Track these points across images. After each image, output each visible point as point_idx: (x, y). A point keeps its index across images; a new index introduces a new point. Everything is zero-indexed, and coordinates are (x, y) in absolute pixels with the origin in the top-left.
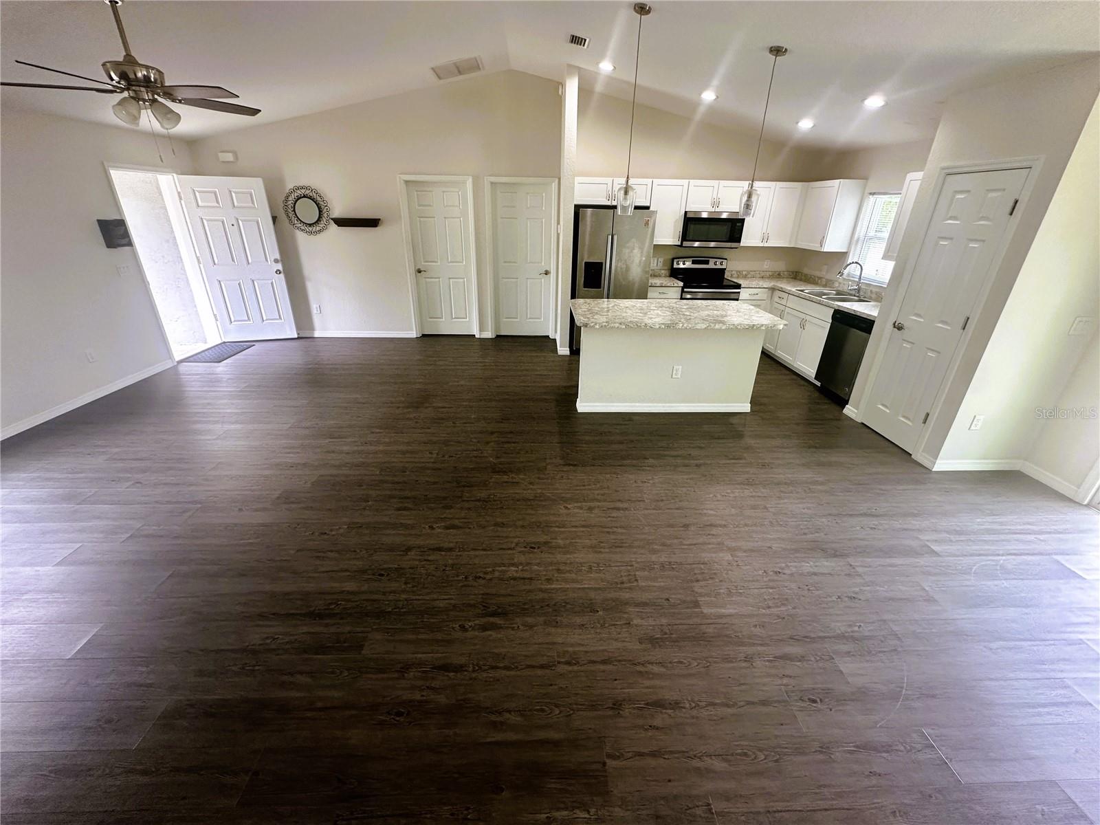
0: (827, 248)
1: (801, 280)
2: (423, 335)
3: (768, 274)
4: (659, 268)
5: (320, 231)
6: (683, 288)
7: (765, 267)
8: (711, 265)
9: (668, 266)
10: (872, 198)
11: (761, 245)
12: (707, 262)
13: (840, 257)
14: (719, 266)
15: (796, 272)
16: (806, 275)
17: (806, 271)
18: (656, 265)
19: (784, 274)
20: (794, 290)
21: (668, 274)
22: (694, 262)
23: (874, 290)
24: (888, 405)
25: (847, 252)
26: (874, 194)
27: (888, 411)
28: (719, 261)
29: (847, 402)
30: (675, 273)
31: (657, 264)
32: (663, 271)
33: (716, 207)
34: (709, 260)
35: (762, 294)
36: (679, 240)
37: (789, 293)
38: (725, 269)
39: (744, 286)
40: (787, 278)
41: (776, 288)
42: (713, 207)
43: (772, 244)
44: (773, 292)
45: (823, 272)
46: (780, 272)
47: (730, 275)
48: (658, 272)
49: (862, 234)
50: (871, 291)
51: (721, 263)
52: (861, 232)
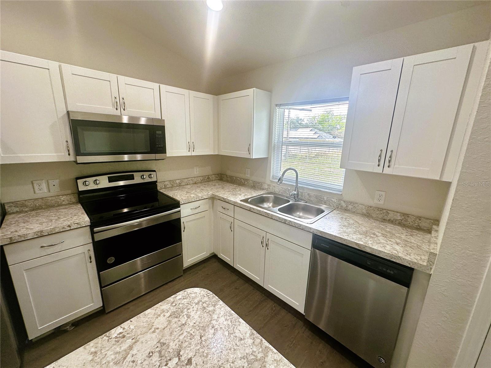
0: (255, 156)
1: (227, 181)
3: (199, 179)
4: (51, 194)
6: (92, 226)
7: (195, 173)
8: (138, 179)
9: (74, 190)
10: (278, 111)
11: (189, 154)
12: (130, 178)
13: (264, 162)
14: (147, 180)
16: (231, 177)
17: (229, 173)
18: (45, 190)
19: (212, 178)
20: (238, 199)
21: (74, 200)
22: (111, 180)
23: (312, 194)
25: (268, 157)
26: (280, 105)
28: (146, 174)
31: (49, 188)
32: (63, 198)
33: (122, 110)
34: (133, 175)
35: (203, 205)
36: (69, 154)
37: (235, 205)
38: (156, 182)
39: (183, 203)
40: (215, 180)
41: (217, 198)
42: (117, 109)
43: (198, 152)
44: (215, 201)
45: (247, 175)
46: (209, 176)
47: (164, 186)
48: (51, 200)
49: (276, 141)
50: (308, 194)
51: (150, 176)
52: (275, 139)
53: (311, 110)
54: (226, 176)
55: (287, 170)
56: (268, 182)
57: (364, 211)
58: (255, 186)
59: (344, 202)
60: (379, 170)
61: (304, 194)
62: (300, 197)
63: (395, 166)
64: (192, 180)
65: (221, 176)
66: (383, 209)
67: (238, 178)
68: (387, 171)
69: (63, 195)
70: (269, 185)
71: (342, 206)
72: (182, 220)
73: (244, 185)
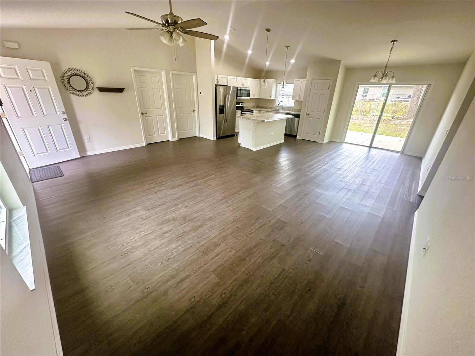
0: (271, 98)
2: (147, 144)
3: (252, 107)
5: (88, 95)
7: (251, 105)
11: (253, 98)
12: (240, 104)
14: (242, 105)
17: (261, 105)
24: (308, 133)
25: (275, 99)
28: (242, 103)
29: (297, 136)
33: (243, 86)
35: (258, 112)
37: (267, 111)
38: (244, 106)
39: (254, 111)
40: (256, 108)
43: (255, 97)
44: (260, 112)
45: (268, 105)
46: (254, 106)
50: (286, 109)
52: (277, 93)
55: (280, 102)
56: (275, 107)
58: (270, 108)
59: (293, 110)
60: (298, 100)
62: (283, 109)
67: (264, 107)
68: (300, 100)
73: (267, 109)
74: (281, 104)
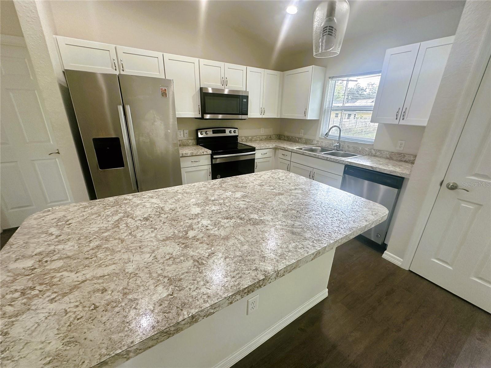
0: (309, 118)
1: (285, 140)
3: (264, 137)
4: (185, 138)
6: (212, 155)
7: (262, 133)
8: (227, 134)
9: (195, 137)
10: (331, 82)
11: (261, 117)
12: (224, 132)
13: (315, 123)
14: (233, 134)
15: (280, 135)
16: (287, 137)
17: (286, 134)
18: (182, 136)
19: (273, 137)
20: (295, 148)
21: (194, 143)
22: (214, 132)
24: (448, 262)
25: (319, 120)
26: (333, 77)
27: (451, 268)
28: (233, 130)
30: (201, 142)
31: (184, 135)
32: (190, 141)
33: (225, 85)
34: (225, 130)
35: (269, 153)
36: (199, 114)
37: (292, 151)
38: (238, 136)
39: (257, 149)
40: (275, 139)
41: (279, 148)
42: (223, 85)
43: (267, 115)
44: (277, 151)
45: (301, 134)
46: (271, 135)
47: (241, 140)
48: (185, 142)
49: (327, 106)
50: (348, 146)
51: (235, 132)
52: (326, 105)
53: (357, 81)
54: (284, 136)
55: (333, 127)
56: (317, 139)
57: (388, 156)
59: (374, 150)
60: (396, 122)
61: (344, 146)
62: (341, 148)
63: (407, 119)
64: (259, 137)
65: (280, 136)
66: (402, 154)
67: (294, 137)
68: (402, 122)
69: (190, 140)
70: (318, 141)
71: (372, 154)
72: (256, 161)
73: (298, 142)
74: (334, 133)
